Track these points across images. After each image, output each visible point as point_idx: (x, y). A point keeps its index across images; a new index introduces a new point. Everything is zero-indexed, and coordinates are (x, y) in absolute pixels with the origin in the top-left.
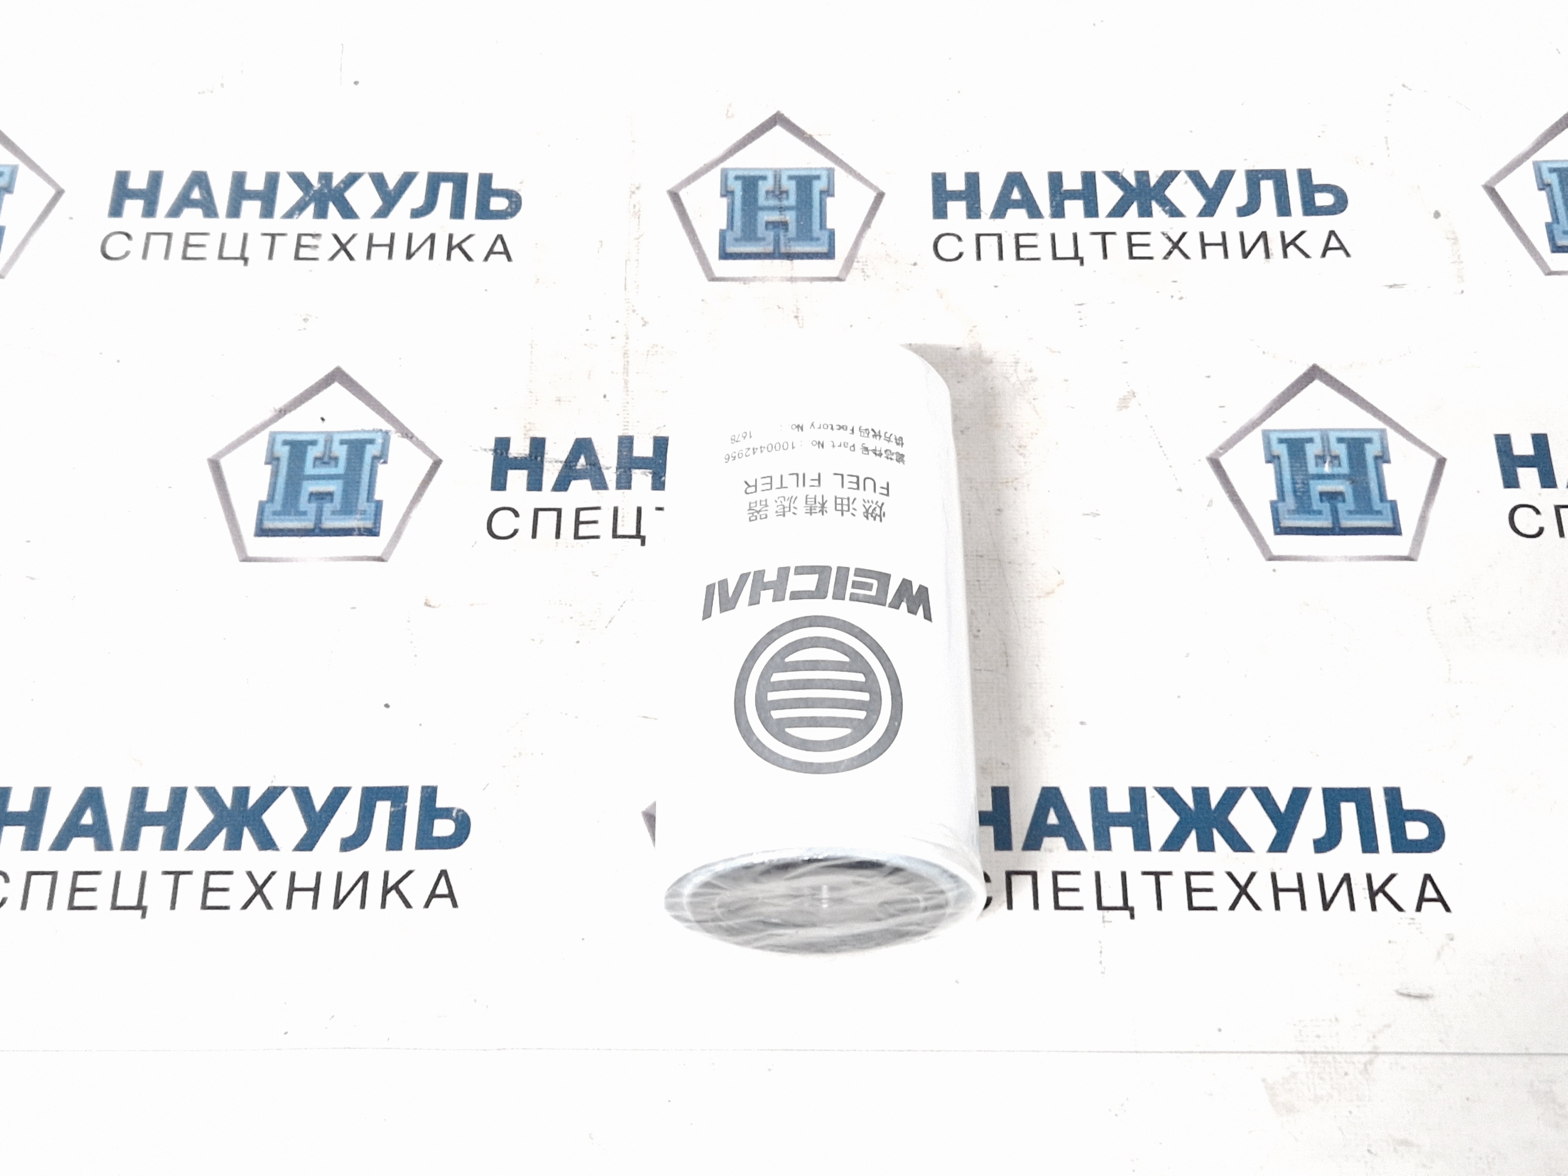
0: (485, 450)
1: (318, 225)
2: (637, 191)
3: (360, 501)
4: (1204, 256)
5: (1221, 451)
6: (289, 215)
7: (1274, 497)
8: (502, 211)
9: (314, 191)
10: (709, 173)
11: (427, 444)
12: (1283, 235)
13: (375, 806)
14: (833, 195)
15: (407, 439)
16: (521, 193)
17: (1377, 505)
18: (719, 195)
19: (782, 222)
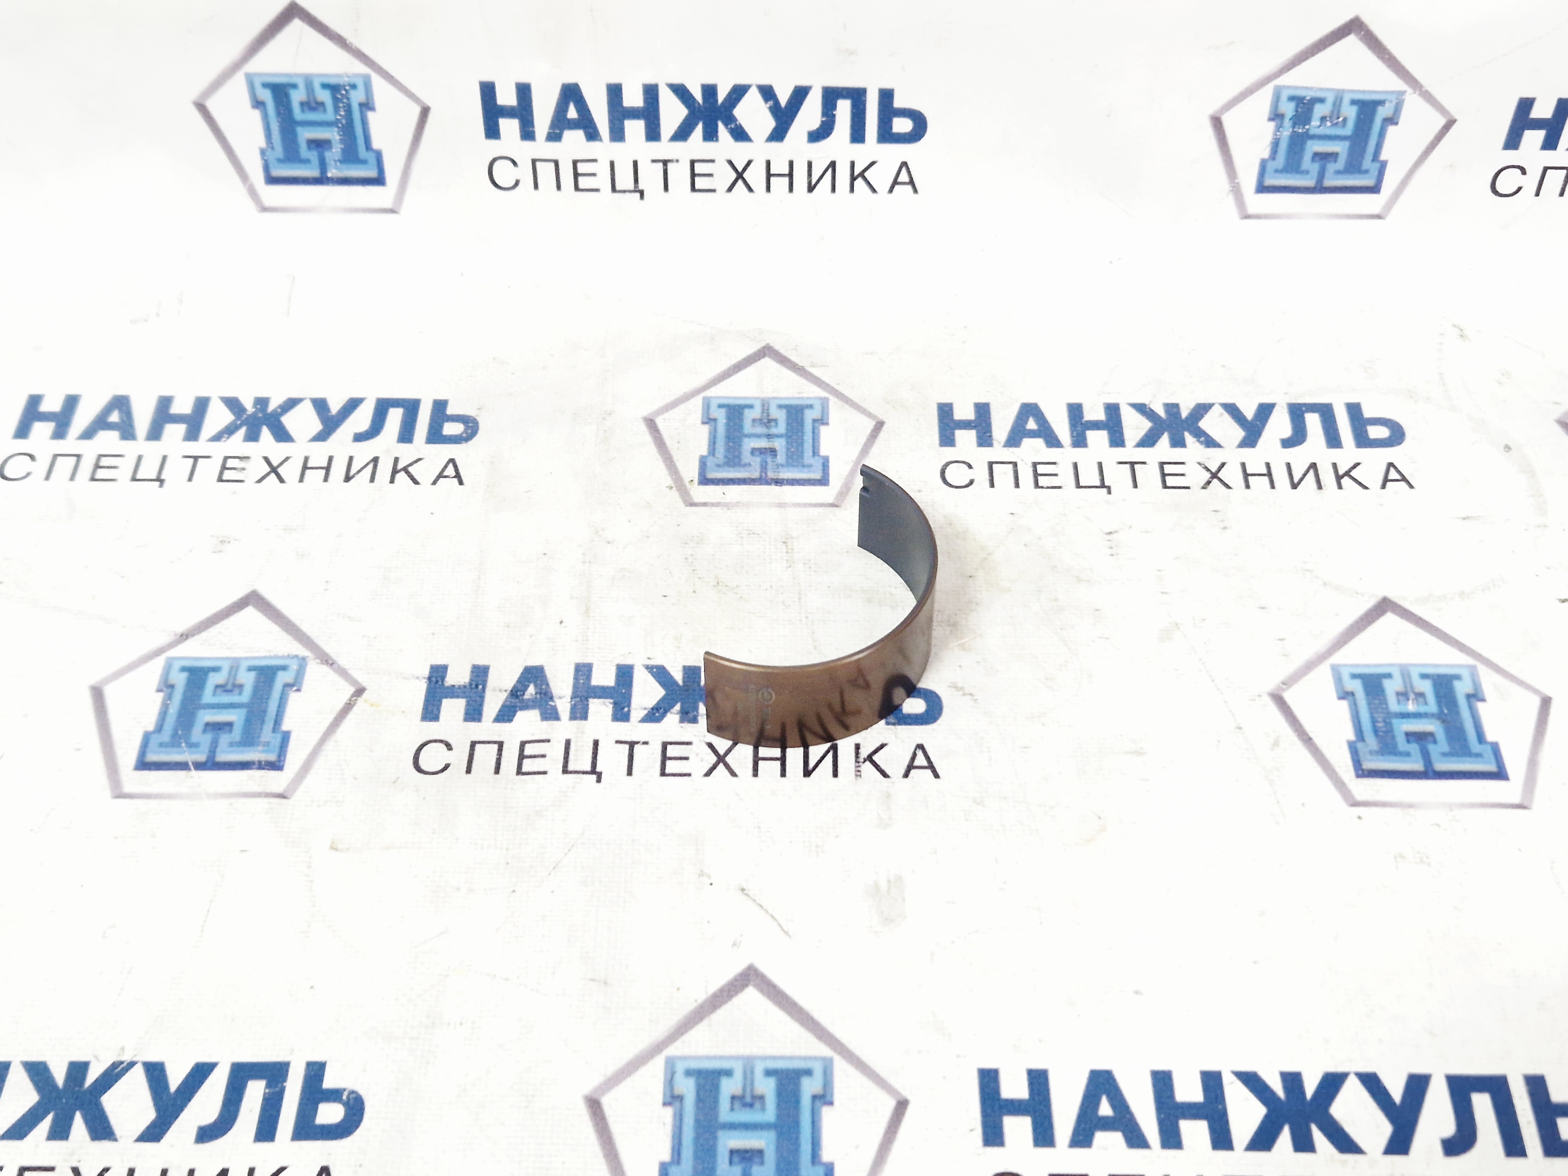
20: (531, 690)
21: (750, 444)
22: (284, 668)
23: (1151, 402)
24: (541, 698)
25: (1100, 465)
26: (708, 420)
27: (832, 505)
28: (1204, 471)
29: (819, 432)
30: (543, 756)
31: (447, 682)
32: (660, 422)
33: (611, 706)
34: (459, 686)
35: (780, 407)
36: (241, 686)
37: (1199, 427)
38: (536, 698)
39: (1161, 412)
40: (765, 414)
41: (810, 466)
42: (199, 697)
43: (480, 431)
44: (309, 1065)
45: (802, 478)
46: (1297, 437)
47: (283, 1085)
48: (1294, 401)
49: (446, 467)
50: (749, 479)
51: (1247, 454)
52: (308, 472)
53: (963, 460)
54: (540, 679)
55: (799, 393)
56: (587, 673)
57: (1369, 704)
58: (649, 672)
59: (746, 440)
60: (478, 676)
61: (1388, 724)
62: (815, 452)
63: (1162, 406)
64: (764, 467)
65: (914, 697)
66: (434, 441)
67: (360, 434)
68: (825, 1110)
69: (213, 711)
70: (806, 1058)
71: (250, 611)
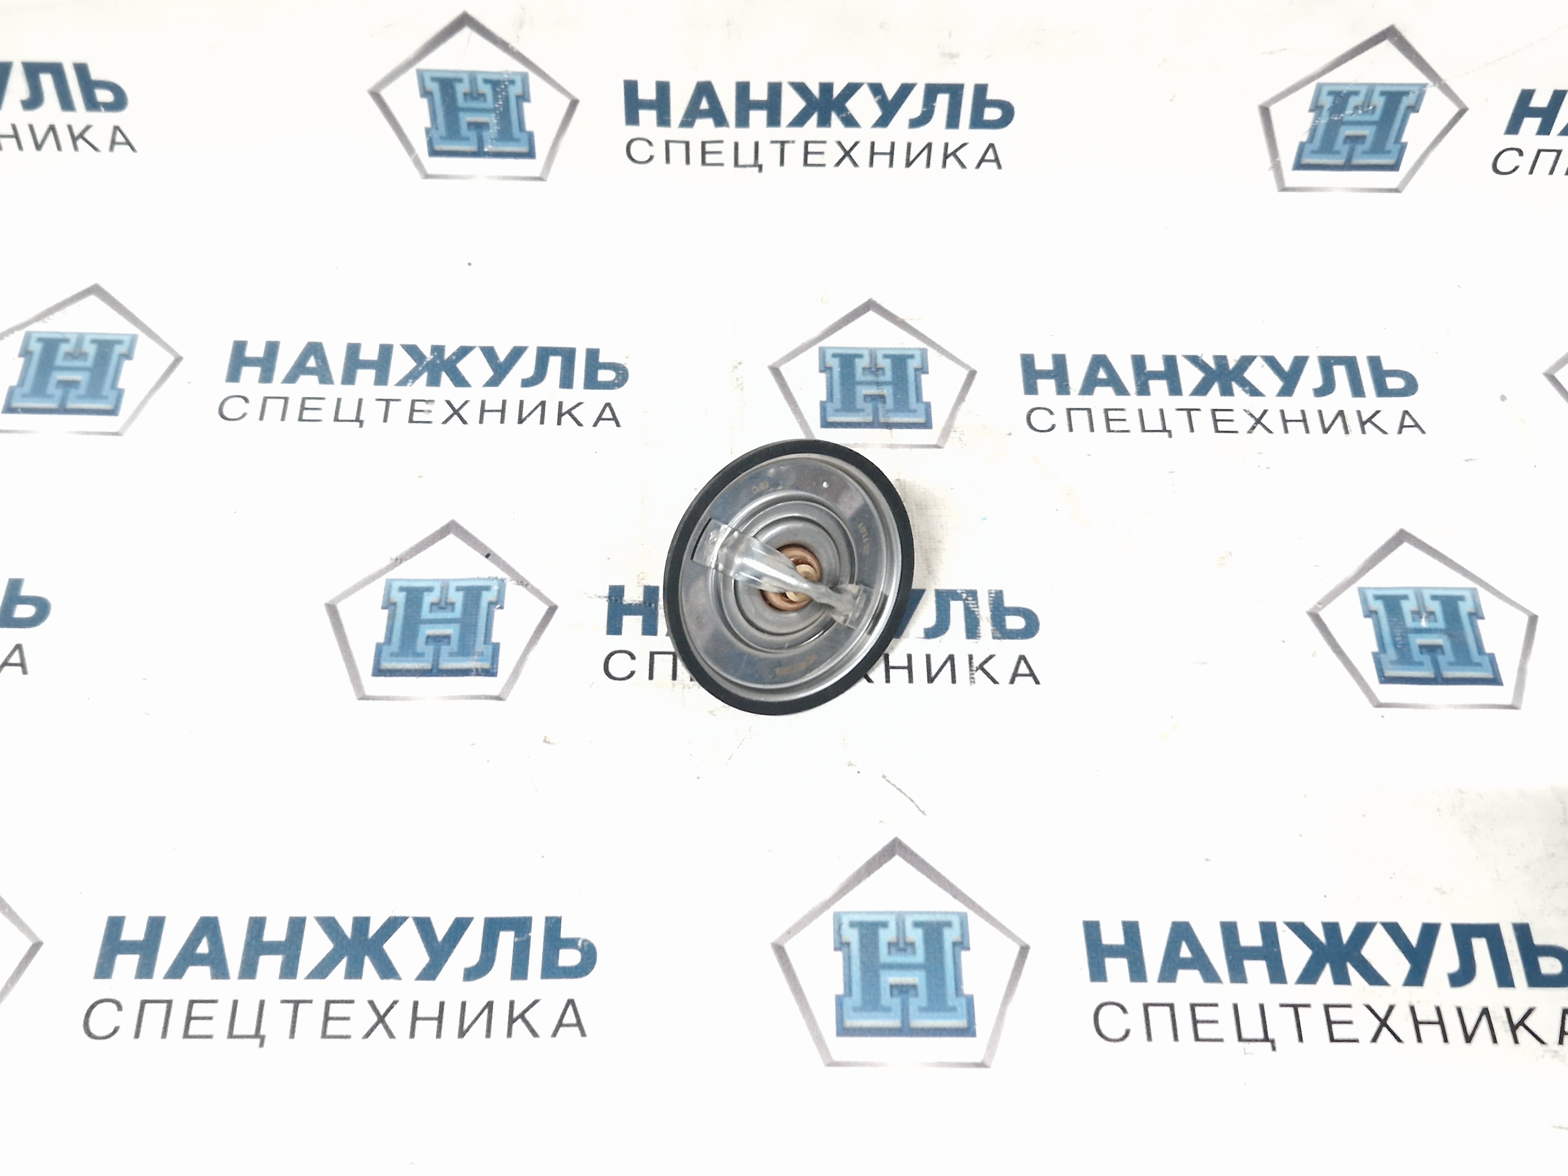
0: (600, 597)
1: (431, 392)
2: (739, 366)
3: (477, 644)
4: (1286, 431)
5: (1320, 606)
6: (403, 382)
7: (1376, 649)
8: (609, 382)
9: (427, 361)
10: (807, 352)
11: (542, 592)
12: (1359, 413)
13: (499, 935)
14: (927, 373)
15: (523, 586)
16: (627, 366)
17: (1475, 657)
18: (818, 370)
19: (879, 395)
21: (862, 391)
22: (488, 588)
23: (1202, 355)
25: (1162, 411)
26: (825, 368)
27: (936, 446)
28: (1249, 417)
29: (920, 381)
31: (625, 600)
32: (783, 369)
34: (636, 604)
35: (886, 356)
36: (453, 604)
37: (1244, 378)
39: (1212, 364)
40: (873, 363)
41: (915, 411)
42: (419, 613)
43: (629, 378)
44: (548, 919)
45: (908, 422)
46: (1327, 387)
47: (528, 935)
48: (1323, 355)
49: (603, 410)
50: (864, 422)
51: (1285, 402)
52: (486, 414)
53: (1045, 407)
55: (901, 344)
57: (1390, 621)
60: (650, 596)
61: (1405, 638)
62: (918, 398)
63: (1212, 358)
64: (875, 413)
65: (1015, 615)
66: (591, 387)
67: (527, 380)
68: (964, 954)
69: (432, 625)
70: (946, 913)
71: (451, 539)
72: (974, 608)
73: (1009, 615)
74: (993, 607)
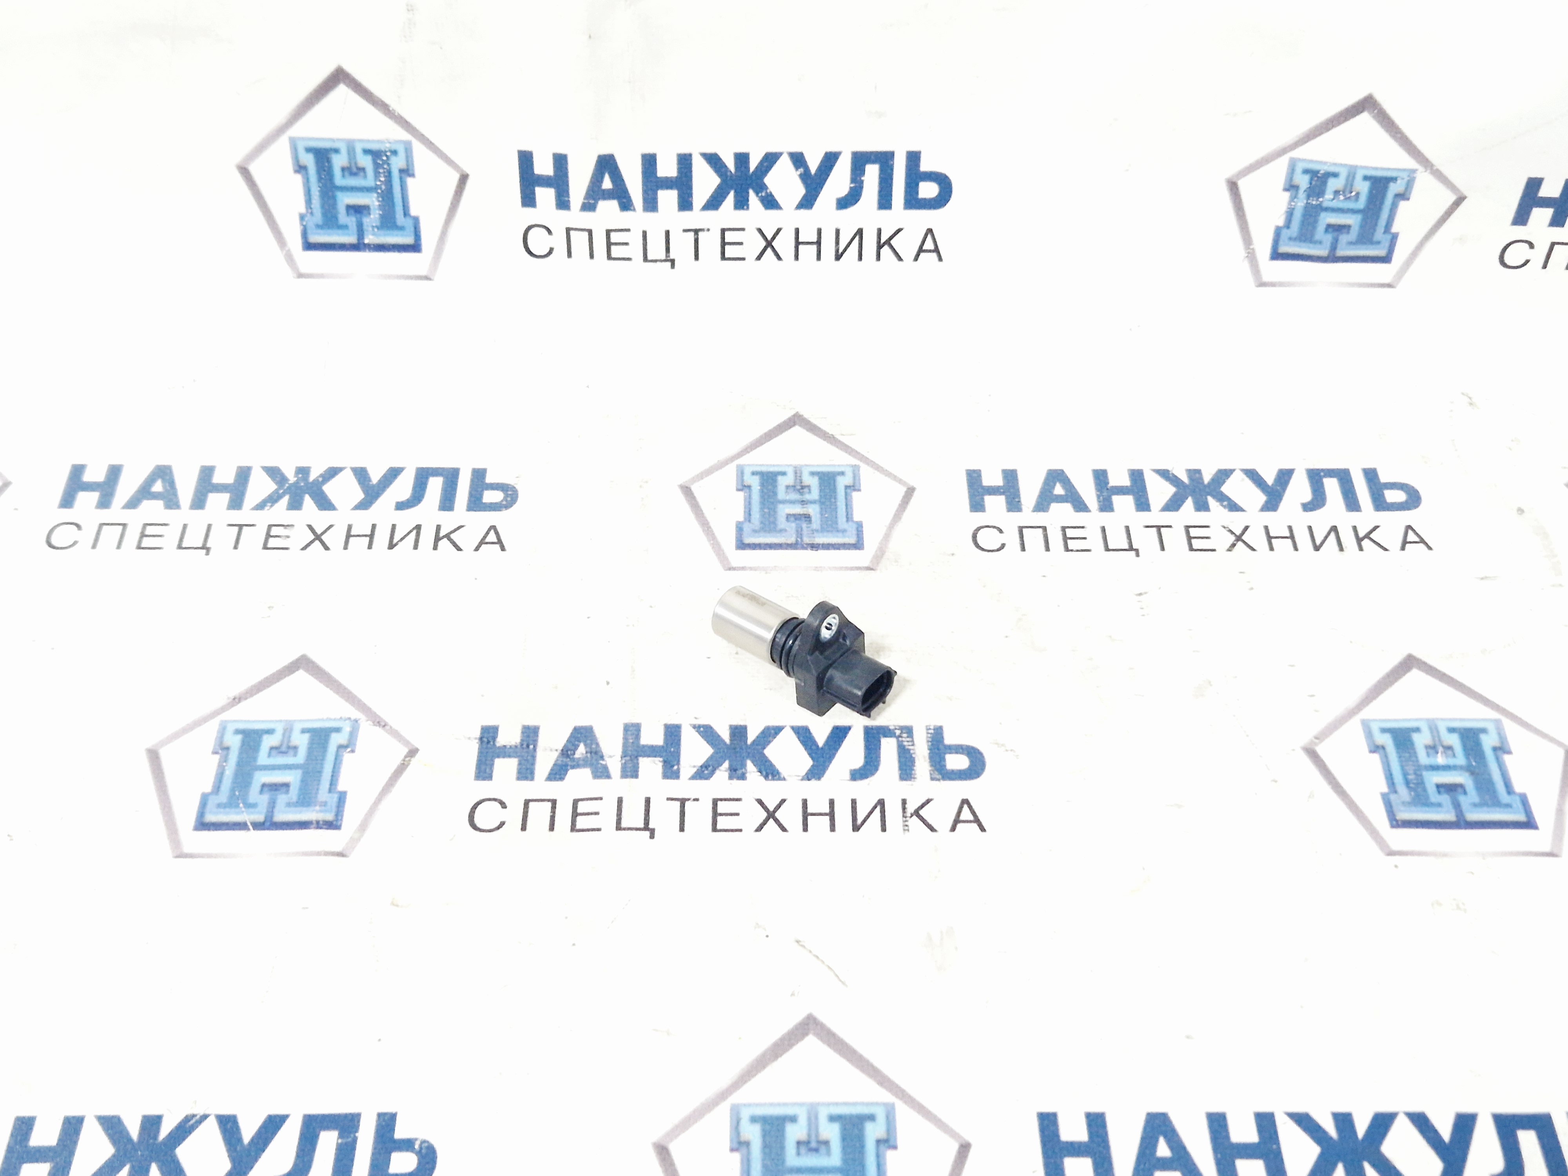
20: (581, 750)
21: (784, 510)
22: (338, 730)
23: (1173, 468)
24: (592, 757)
25: (1127, 528)
26: (743, 487)
27: (869, 569)
28: (1229, 534)
29: (852, 498)
30: (597, 813)
31: (499, 742)
32: (694, 488)
33: (661, 764)
34: (511, 747)
35: (813, 474)
36: (295, 748)
37: (1222, 492)
38: (587, 757)
39: (1185, 479)
40: (798, 481)
41: (844, 531)
42: (255, 759)
44: (380, 1115)
45: (837, 543)
46: (1317, 501)
47: (355, 1137)
48: (1312, 467)
49: (487, 533)
50: (785, 544)
51: (1269, 518)
52: (351, 539)
53: (994, 525)
54: (590, 738)
55: (831, 461)
56: (636, 733)
57: (1400, 758)
58: (697, 731)
59: (780, 506)
60: (528, 736)
61: (1419, 776)
62: (849, 517)
63: (1185, 472)
64: (799, 533)
65: (957, 753)
66: (475, 509)
67: (402, 502)
68: (890, 1155)
69: (270, 772)
70: (868, 1104)
71: (301, 675)
72: (909, 745)
73: (950, 753)
74: (932, 745)
